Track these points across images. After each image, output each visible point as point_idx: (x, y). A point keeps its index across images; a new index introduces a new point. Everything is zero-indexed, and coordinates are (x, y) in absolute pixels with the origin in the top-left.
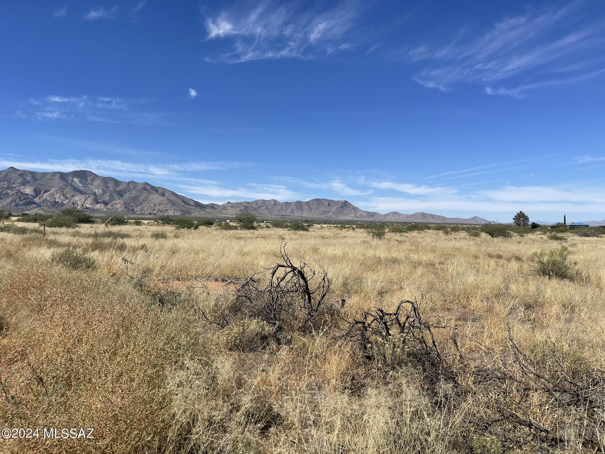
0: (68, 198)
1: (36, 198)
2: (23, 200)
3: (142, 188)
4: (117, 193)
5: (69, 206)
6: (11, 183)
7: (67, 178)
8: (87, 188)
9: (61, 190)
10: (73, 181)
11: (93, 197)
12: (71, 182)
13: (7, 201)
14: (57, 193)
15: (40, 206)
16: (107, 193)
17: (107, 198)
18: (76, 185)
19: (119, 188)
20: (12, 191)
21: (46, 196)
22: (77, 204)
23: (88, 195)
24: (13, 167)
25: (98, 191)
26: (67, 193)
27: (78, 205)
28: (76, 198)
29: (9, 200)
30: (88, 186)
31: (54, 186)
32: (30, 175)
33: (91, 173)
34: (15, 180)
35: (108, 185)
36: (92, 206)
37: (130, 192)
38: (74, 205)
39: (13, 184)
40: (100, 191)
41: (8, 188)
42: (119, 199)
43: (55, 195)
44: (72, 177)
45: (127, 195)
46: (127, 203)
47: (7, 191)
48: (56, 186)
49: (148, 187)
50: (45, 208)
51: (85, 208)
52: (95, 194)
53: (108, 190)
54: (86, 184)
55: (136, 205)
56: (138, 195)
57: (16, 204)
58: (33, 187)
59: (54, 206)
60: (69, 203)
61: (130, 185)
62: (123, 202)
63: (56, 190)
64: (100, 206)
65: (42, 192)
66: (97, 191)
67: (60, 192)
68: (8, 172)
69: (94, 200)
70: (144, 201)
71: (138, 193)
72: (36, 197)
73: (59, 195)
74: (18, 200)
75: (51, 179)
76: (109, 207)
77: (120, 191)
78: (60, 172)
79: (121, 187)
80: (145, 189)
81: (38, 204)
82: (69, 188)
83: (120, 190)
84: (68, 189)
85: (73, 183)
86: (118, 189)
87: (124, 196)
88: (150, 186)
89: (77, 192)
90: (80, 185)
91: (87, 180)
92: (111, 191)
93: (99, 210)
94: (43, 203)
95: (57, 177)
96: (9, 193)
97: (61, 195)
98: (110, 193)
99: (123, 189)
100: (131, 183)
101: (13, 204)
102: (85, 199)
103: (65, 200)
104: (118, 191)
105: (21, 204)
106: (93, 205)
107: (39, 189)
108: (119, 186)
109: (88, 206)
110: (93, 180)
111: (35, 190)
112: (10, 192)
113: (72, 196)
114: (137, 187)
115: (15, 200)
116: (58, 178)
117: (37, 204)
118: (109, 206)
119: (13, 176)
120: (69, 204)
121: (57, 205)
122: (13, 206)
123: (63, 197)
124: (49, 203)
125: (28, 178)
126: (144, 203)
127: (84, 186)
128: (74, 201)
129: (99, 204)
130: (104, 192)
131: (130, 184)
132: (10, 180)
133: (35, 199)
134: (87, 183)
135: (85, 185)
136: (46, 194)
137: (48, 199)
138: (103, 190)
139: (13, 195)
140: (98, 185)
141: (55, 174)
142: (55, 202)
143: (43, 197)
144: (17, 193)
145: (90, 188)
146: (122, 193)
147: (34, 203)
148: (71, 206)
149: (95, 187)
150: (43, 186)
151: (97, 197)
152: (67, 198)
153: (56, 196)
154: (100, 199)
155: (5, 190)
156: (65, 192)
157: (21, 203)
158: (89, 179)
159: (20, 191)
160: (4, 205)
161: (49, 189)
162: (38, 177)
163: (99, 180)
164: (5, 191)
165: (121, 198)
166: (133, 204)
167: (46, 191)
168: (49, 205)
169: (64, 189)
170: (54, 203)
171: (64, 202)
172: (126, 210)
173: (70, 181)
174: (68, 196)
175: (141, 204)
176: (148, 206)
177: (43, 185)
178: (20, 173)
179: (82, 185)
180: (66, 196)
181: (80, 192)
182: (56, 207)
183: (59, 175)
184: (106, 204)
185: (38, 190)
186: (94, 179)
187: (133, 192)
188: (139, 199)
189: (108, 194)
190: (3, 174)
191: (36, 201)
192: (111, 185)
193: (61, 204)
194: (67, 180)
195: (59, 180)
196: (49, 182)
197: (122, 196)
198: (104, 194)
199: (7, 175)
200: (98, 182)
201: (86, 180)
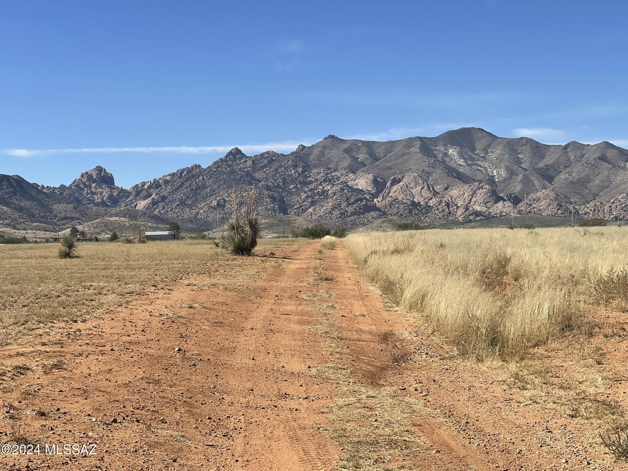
0: (438, 193)
1: (377, 197)
2: (353, 203)
3: (596, 156)
4: (539, 173)
5: (440, 210)
6: (330, 168)
7: (433, 148)
8: (475, 167)
9: (425, 176)
10: (446, 154)
11: (487, 186)
12: (443, 158)
13: (325, 208)
14: (417, 184)
15: (384, 213)
16: (517, 175)
17: (517, 188)
18: (452, 164)
19: (545, 161)
20: (333, 185)
21: (396, 191)
22: (456, 205)
23: (477, 183)
24: (333, 136)
25: (498, 173)
26: (436, 183)
27: (458, 207)
28: (454, 192)
29: (330, 204)
30: (478, 162)
31: (410, 169)
32: (364, 149)
33: (483, 133)
34: (337, 163)
35: (520, 156)
36: (485, 209)
37: (568, 170)
38: (448, 207)
39: (335, 171)
40: (503, 173)
41: (325, 181)
42: (545, 188)
43: (412, 188)
44: (445, 145)
45: (562, 176)
46: (562, 196)
47: (324, 188)
48: (414, 168)
49: (610, 154)
50: (395, 218)
51: (472, 214)
52: (491, 180)
53: (521, 169)
54: (472, 159)
55: (583, 200)
56: (587, 175)
57: (342, 214)
58: (371, 175)
59: (411, 212)
60: (440, 204)
61: (567, 152)
62: (552, 195)
63: (415, 178)
64: (504, 207)
65: (388, 185)
66: (495, 172)
67: (421, 182)
68: (324, 147)
69: (489, 194)
70: (602, 188)
71: (587, 171)
72: (375, 196)
73: (419, 188)
74: (344, 205)
75: (403, 155)
76: (522, 208)
77: (547, 168)
78: (420, 138)
79: (548, 160)
80: (603, 158)
81: (381, 211)
82: (439, 171)
83: (547, 165)
84: (438, 173)
85: (447, 159)
86: (541, 165)
87: (556, 179)
88: (616, 151)
89: (456, 178)
90: (462, 162)
91: (475, 150)
92: (526, 170)
93: (501, 216)
94: (390, 207)
95: (415, 150)
96: (329, 190)
97: (423, 188)
98: (523, 175)
99: (553, 164)
100: (571, 147)
101: (336, 213)
102: (471, 193)
103: (431, 199)
104: (542, 168)
105: (350, 212)
106: (489, 205)
107: (382, 178)
108: (543, 157)
109: (478, 208)
110: (486, 150)
111: (375, 182)
112: (329, 187)
113: (446, 189)
114: (586, 156)
115: (340, 205)
116: (418, 150)
117: (378, 209)
118: (522, 206)
119: (335, 153)
120: (440, 206)
121: (418, 210)
122: (337, 218)
123: (428, 192)
124: (402, 207)
125: (362, 156)
126: (601, 194)
127: (468, 165)
128: (450, 199)
129: (500, 204)
130: (512, 174)
131: (569, 150)
132: (329, 164)
133: (375, 200)
134: (474, 156)
135: (471, 161)
136: (395, 188)
137: (400, 198)
138: (507, 169)
139: (334, 194)
140: (497, 159)
141: (410, 142)
142: (413, 202)
143: (390, 195)
144: (342, 189)
145: (481, 166)
146: (551, 172)
147: (374, 208)
148: (443, 211)
149: (492, 164)
150: (390, 171)
151: (497, 186)
152: (436, 194)
153: (414, 191)
154: (502, 192)
155: (320, 184)
156: (430, 182)
157: (350, 209)
158: (479, 145)
159: (348, 186)
160: (320, 216)
161: (400, 177)
162: (379, 151)
163: (500, 147)
164: (321, 187)
165: (549, 185)
166: (578, 196)
167: (396, 181)
168: (402, 212)
169: (429, 174)
170: (410, 205)
171: (431, 203)
172: (560, 212)
173: (441, 156)
174: (437, 188)
175: (595, 195)
176: (612, 201)
177: (389, 168)
178: (345, 146)
179: (466, 162)
180: (433, 189)
181: (462, 178)
182: (416, 215)
183: (418, 144)
184: (516, 200)
185: (381, 180)
186: (489, 146)
187: (576, 170)
188: (591, 184)
189: (520, 177)
190: (316, 152)
191: (378, 205)
192: (525, 156)
193: (424, 208)
194: (435, 152)
195: (420, 155)
196: (399, 161)
197: (550, 179)
198: (510, 178)
199: (322, 154)
200: (498, 152)
201: (473, 149)
